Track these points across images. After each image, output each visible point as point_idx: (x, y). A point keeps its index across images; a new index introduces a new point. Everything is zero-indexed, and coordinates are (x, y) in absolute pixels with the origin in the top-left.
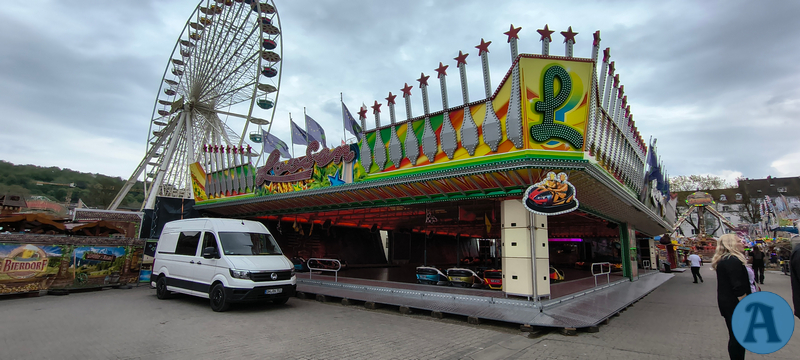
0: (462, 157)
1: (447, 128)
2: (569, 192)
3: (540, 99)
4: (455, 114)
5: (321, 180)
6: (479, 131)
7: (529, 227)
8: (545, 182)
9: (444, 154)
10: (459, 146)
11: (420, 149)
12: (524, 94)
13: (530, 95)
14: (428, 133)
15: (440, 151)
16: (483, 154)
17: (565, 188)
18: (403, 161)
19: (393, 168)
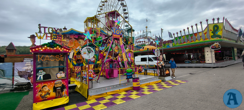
0: (197, 41)
1: (194, 36)
2: (219, 45)
3: (213, 31)
4: (195, 34)
5: (164, 46)
6: (201, 37)
7: (211, 52)
8: (214, 44)
9: (193, 41)
10: (196, 39)
11: (188, 40)
12: (210, 30)
13: (211, 30)
14: (190, 37)
15: (192, 40)
16: (201, 40)
17: (218, 45)
18: (184, 42)
19: (182, 44)
